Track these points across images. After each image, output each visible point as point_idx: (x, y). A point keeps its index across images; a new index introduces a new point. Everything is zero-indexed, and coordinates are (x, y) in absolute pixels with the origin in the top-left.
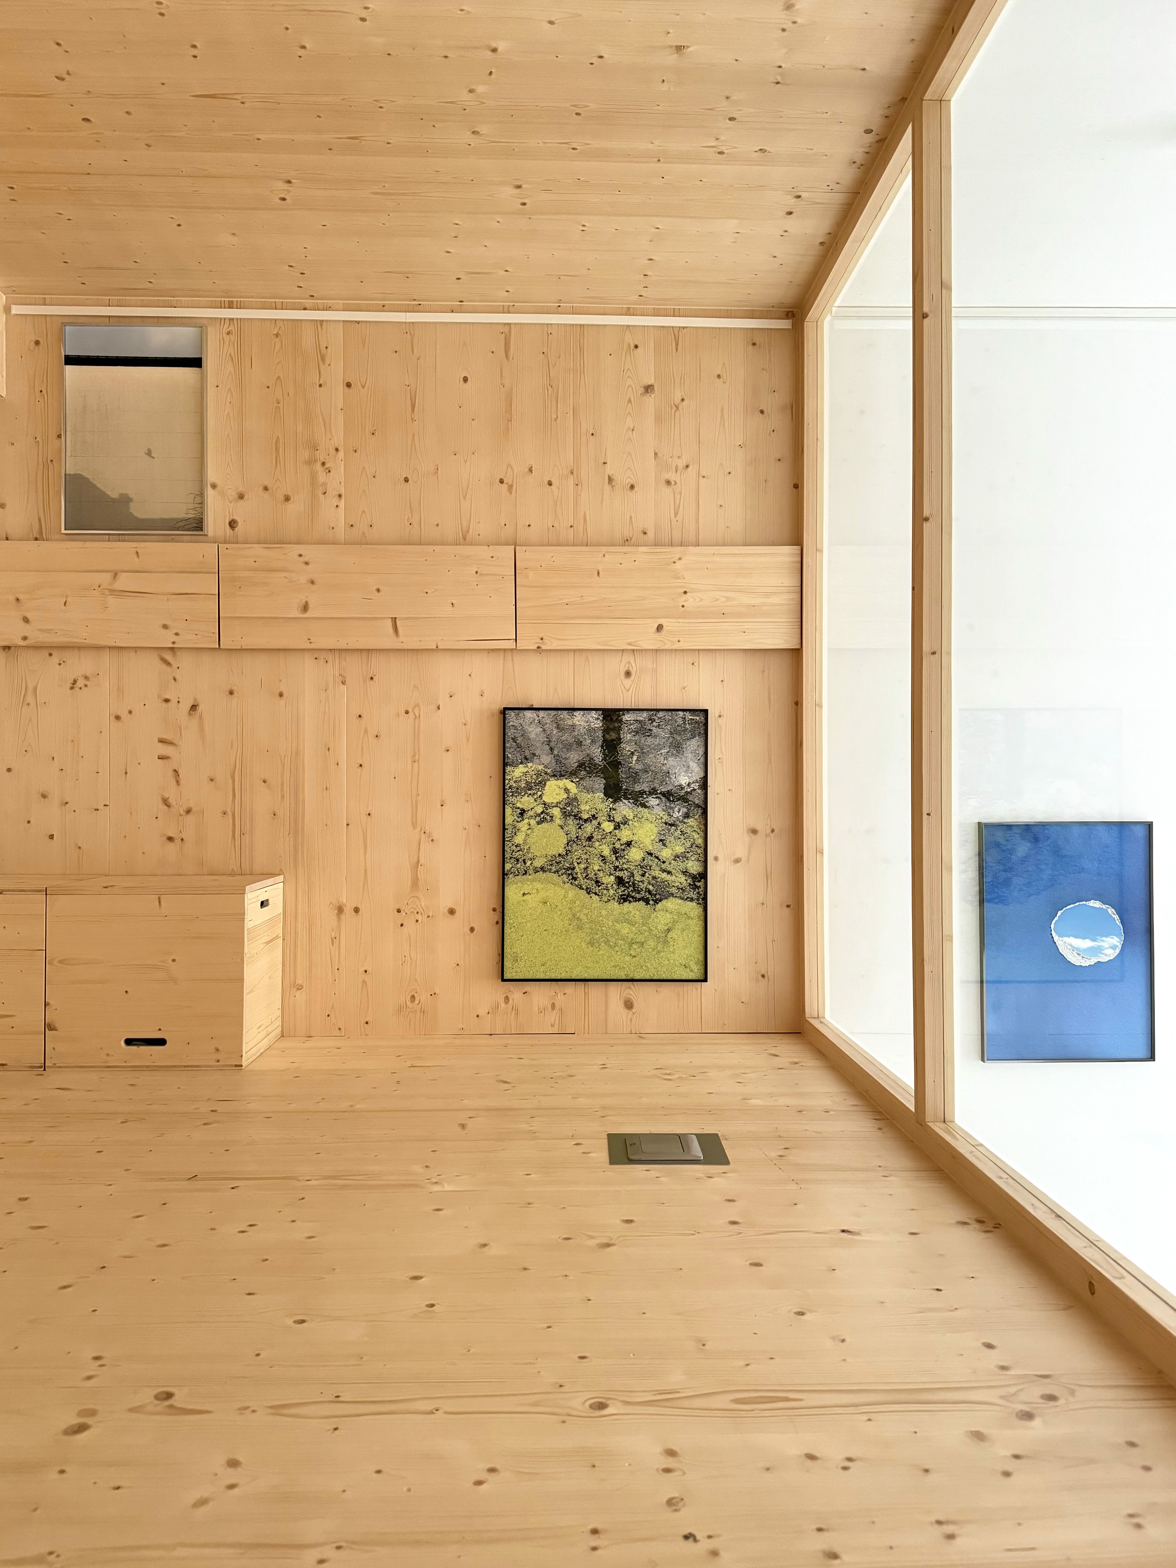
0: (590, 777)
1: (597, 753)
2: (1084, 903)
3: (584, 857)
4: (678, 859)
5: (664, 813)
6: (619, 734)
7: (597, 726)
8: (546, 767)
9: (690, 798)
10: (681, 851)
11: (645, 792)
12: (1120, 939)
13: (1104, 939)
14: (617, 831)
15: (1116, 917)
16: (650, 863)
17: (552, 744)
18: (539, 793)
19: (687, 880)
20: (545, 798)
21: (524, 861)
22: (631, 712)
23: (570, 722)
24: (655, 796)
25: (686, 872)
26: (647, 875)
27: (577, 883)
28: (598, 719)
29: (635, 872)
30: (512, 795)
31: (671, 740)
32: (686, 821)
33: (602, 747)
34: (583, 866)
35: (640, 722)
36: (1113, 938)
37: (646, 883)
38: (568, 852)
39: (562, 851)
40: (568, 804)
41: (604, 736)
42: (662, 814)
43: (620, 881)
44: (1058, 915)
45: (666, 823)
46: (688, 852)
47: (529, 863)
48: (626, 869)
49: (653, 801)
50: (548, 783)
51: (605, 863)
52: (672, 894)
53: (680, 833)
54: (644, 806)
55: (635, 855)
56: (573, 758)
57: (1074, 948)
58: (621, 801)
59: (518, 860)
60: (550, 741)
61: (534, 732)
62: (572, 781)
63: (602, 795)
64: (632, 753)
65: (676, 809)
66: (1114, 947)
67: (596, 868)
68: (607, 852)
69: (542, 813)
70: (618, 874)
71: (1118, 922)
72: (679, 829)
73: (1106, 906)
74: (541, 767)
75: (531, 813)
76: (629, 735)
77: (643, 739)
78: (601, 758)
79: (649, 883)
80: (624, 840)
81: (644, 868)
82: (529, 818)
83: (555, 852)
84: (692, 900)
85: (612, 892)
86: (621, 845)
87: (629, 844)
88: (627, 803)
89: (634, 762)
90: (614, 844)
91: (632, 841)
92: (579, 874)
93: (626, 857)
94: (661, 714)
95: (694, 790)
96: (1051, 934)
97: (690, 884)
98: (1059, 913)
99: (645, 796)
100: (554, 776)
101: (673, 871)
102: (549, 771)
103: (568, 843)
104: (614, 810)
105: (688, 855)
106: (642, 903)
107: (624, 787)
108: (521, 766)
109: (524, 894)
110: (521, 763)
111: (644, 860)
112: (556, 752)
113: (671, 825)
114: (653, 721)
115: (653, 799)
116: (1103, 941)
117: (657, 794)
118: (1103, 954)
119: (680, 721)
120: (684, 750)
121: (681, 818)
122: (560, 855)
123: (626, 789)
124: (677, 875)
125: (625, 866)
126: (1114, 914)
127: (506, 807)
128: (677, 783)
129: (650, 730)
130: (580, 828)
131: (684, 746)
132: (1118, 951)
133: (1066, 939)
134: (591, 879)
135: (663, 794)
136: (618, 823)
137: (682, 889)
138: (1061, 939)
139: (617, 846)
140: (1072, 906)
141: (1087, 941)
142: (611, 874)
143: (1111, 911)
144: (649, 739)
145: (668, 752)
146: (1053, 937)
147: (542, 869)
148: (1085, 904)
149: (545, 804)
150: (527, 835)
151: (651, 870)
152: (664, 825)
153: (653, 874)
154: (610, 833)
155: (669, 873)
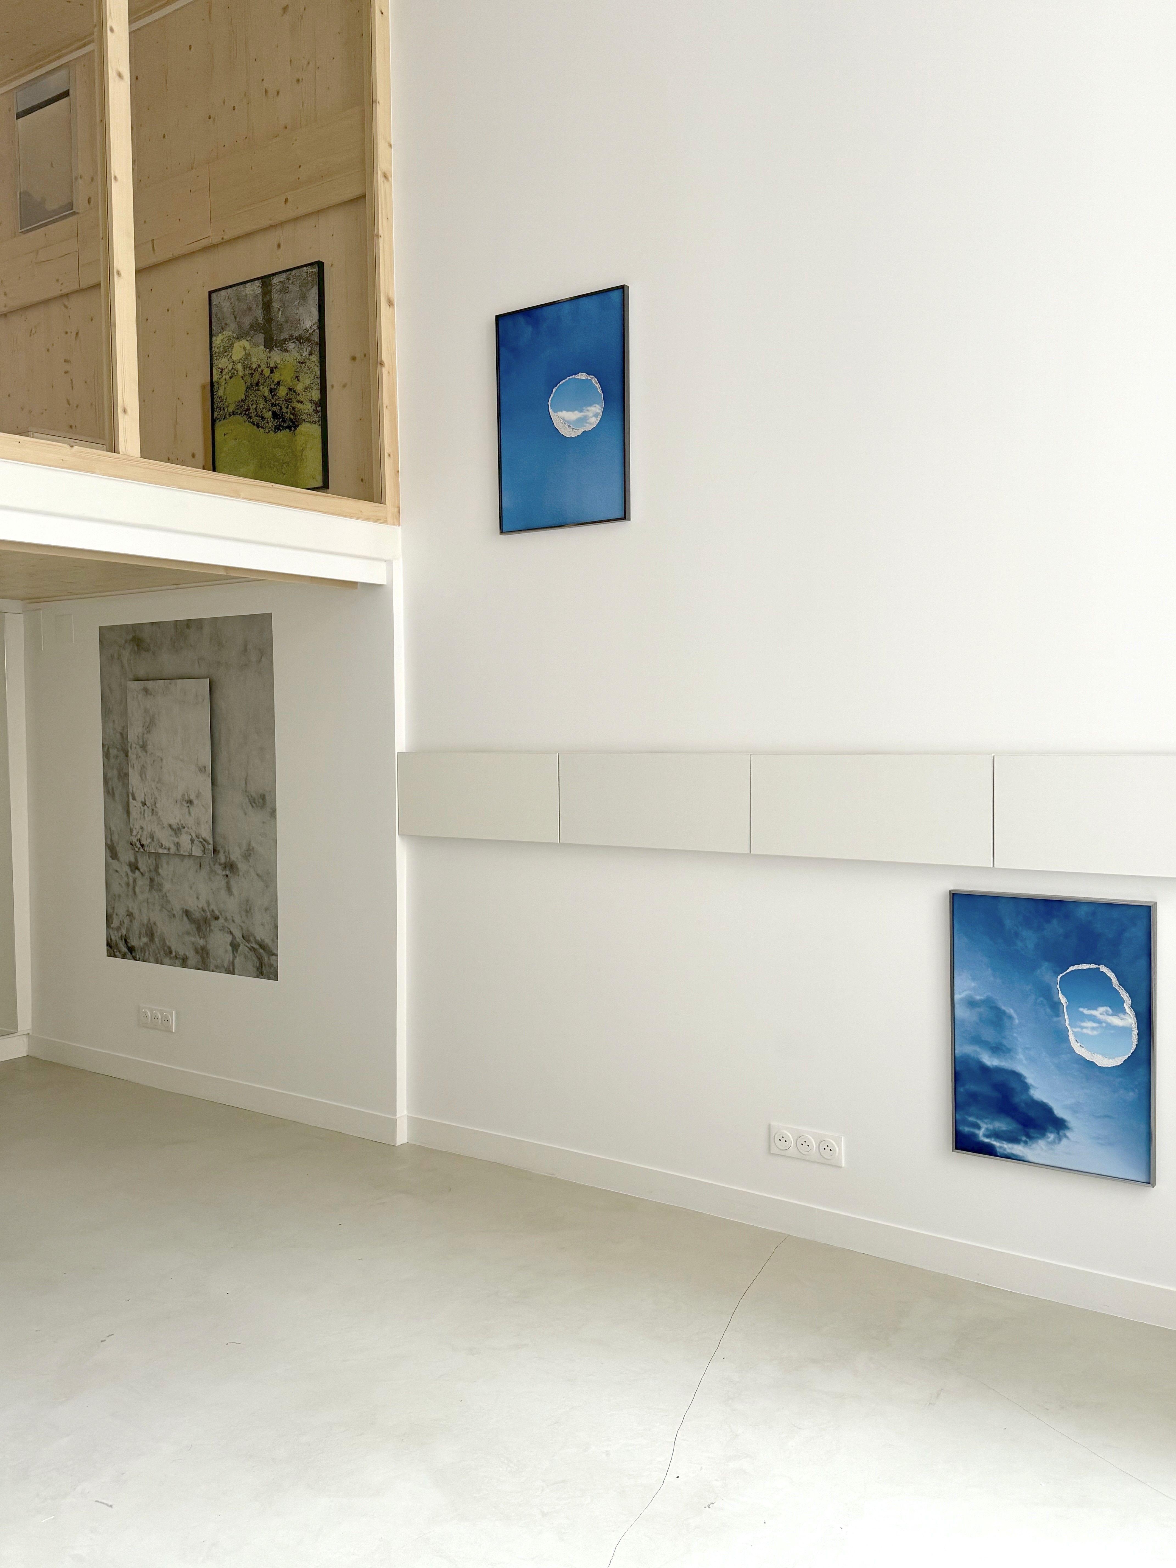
0: (256, 334)
1: (259, 313)
2: (573, 376)
3: (255, 399)
4: (306, 390)
5: (298, 354)
6: (271, 296)
7: (259, 292)
8: (233, 332)
9: (312, 338)
10: (308, 384)
11: (286, 339)
12: (601, 406)
13: (589, 408)
14: (272, 375)
15: (598, 386)
16: (291, 397)
17: (236, 313)
18: (231, 354)
19: (312, 407)
20: (235, 358)
21: (224, 408)
22: (277, 276)
23: (244, 294)
24: (292, 341)
25: (312, 400)
26: (289, 407)
27: (251, 420)
28: (259, 286)
29: (283, 406)
30: (216, 359)
31: (300, 291)
32: (310, 357)
33: (262, 309)
34: (254, 406)
35: (281, 282)
36: (595, 406)
37: (289, 414)
38: (247, 396)
39: (243, 397)
40: (246, 359)
41: (263, 300)
42: (297, 355)
43: (275, 415)
44: (553, 392)
45: (299, 362)
46: (312, 384)
47: (226, 409)
48: (278, 405)
49: (291, 346)
50: (235, 345)
51: (266, 402)
52: (304, 420)
53: (308, 369)
54: (286, 351)
55: (282, 392)
56: (247, 321)
57: (565, 421)
58: (273, 349)
59: (220, 409)
60: (234, 312)
61: (226, 305)
62: (247, 341)
63: (263, 347)
64: (279, 310)
65: (305, 349)
66: (596, 415)
67: (262, 406)
68: (267, 393)
69: (232, 369)
70: (274, 409)
71: (600, 391)
72: (306, 365)
73: (591, 376)
74: (230, 333)
75: (226, 370)
76: (277, 295)
77: (284, 296)
78: (262, 318)
79: (291, 413)
80: (276, 381)
81: (288, 401)
82: (225, 375)
83: (240, 399)
84: (315, 422)
85: (271, 424)
86: (275, 385)
87: (278, 383)
88: (277, 350)
89: (280, 316)
90: (271, 386)
91: (280, 381)
92: (253, 414)
93: (277, 394)
94: (294, 272)
95: (314, 330)
96: (549, 411)
97: (314, 410)
98: (554, 390)
99: (287, 343)
100: (238, 338)
101: (304, 400)
102: (235, 335)
103: (246, 390)
104: (270, 357)
105: (312, 386)
106: (288, 430)
107: (275, 338)
108: (220, 335)
109: (225, 434)
110: (220, 333)
111: (287, 395)
112: (238, 319)
113: (302, 363)
114: (288, 279)
115: (291, 344)
116: (588, 410)
117: (293, 339)
118: (588, 423)
119: (305, 275)
120: (308, 298)
121: (307, 356)
122: (242, 400)
123: (276, 340)
124: (306, 403)
125: (277, 402)
126: (596, 383)
127: (214, 368)
128: (304, 328)
129: (288, 288)
130: (252, 376)
131: (308, 295)
132: (599, 419)
133: (560, 414)
134: (259, 416)
135: (297, 338)
136: (272, 368)
137: (309, 415)
138: (556, 414)
139: (273, 387)
140: (564, 381)
141: (576, 412)
142: (270, 410)
143: (594, 380)
144: (288, 295)
145: (299, 303)
146: (550, 414)
147: (233, 412)
148: (575, 378)
149: (233, 362)
150: (225, 388)
151: (291, 402)
152: (298, 364)
153: (293, 405)
154: (268, 377)
155: (302, 402)
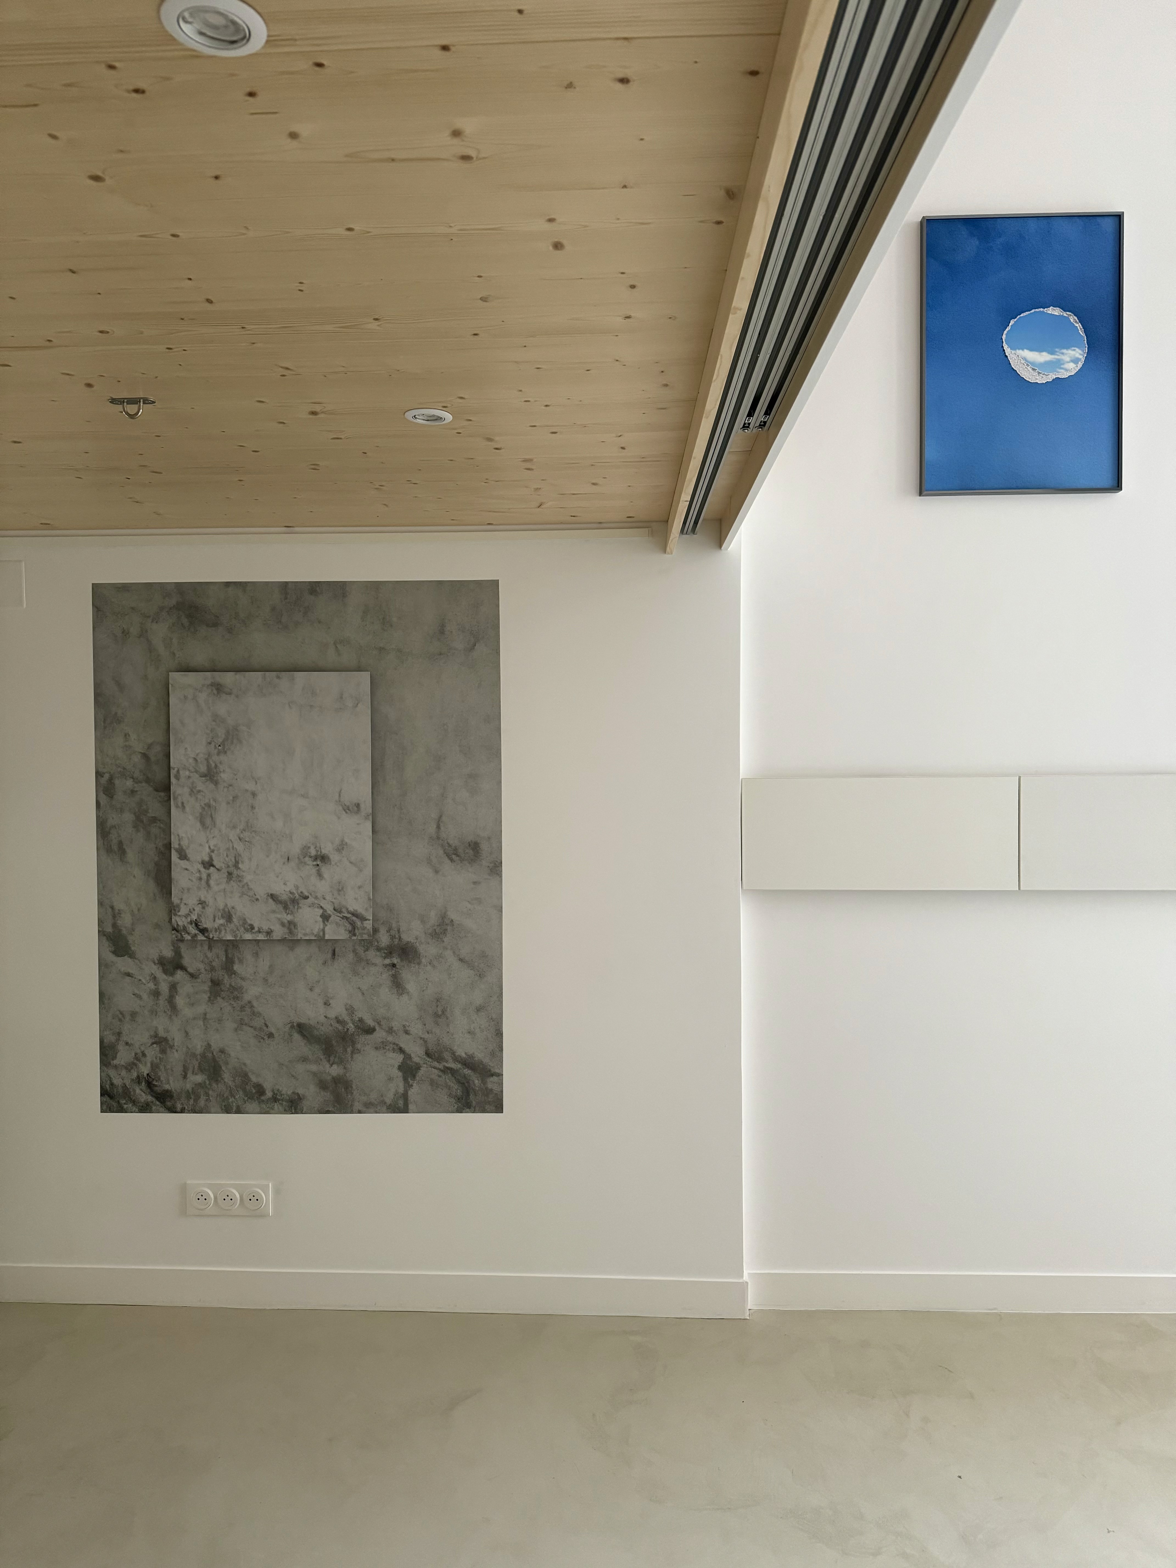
2: (1042, 309)
12: (1083, 351)
13: (1065, 351)
15: (1079, 326)
36: (1074, 350)
44: (1010, 324)
57: (1028, 363)
66: (1075, 361)
71: (1082, 333)
73: (1068, 313)
96: (1003, 347)
98: (1012, 322)
116: (1063, 354)
118: (1062, 369)
126: (1076, 322)
132: (1080, 365)
133: (1020, 352)
138: (1013, 352)
140: (1027, 313)
141: (1044, 354)
143: (1073, 318)
146: (1004, 350)
148: (1043, 312)
